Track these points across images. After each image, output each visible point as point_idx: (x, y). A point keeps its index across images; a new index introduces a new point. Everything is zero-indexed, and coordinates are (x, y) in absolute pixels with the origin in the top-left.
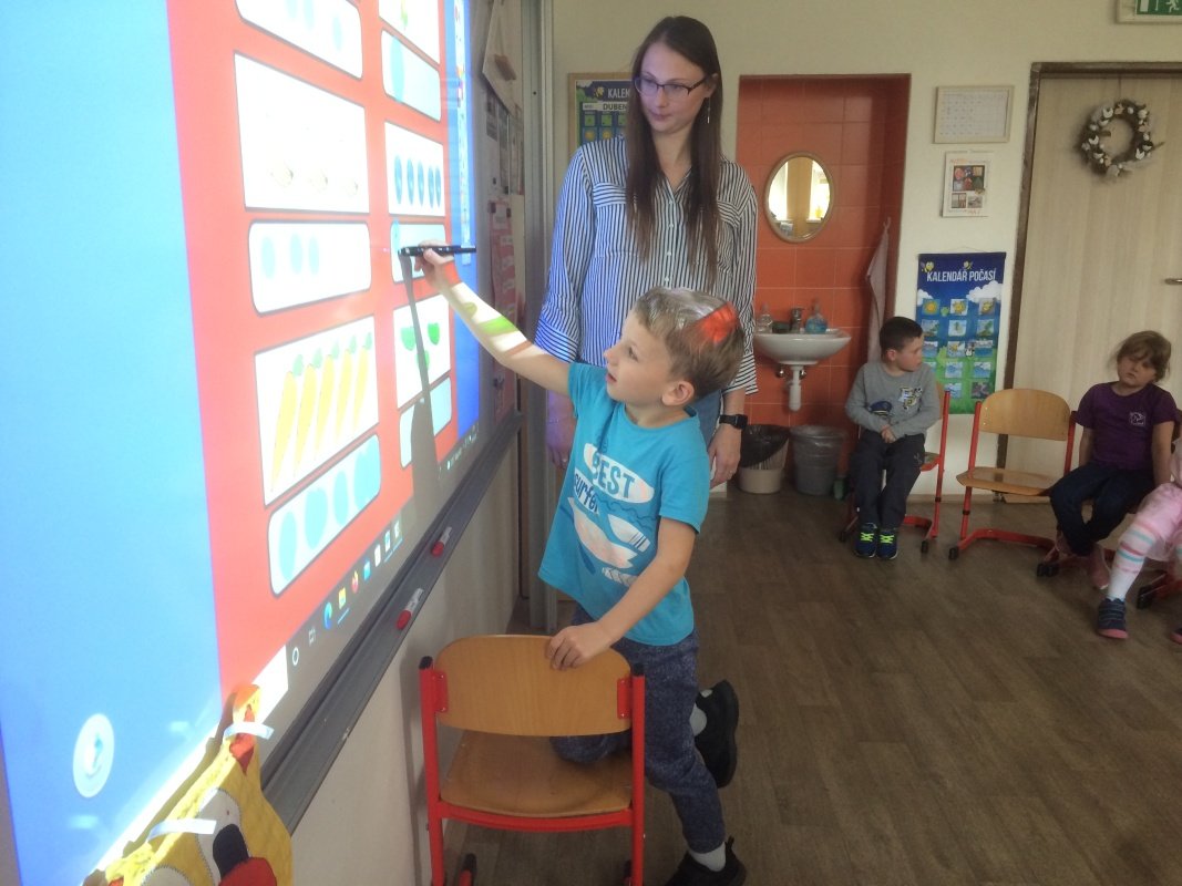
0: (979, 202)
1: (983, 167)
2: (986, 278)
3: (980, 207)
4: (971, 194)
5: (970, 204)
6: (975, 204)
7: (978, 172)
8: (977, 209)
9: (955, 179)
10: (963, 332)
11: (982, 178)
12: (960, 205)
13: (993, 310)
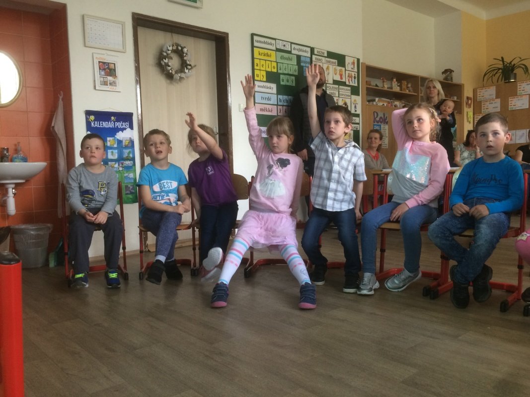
0: (115, 83)
1: (115, 64)
2: (124, 126)
3: (116, 86)
4: (110, 78)
5: (110, 84)
6: (113, 84)
7: (112, 66)
8: (114, 87)
9: (100, 69)
10: (116, 157)
11: (115, 70)
12: (105, 83)
13: (130, 145)
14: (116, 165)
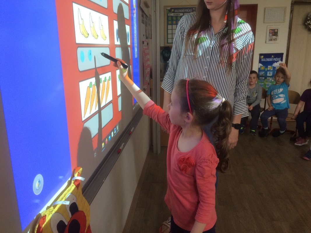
2: (278, 60)
4: (274, 37)
7: (276, 31)
8: (276, 41)
9: (270, 33)
10: (271, 75)
12: (271, 40)
14: (271, 79)
